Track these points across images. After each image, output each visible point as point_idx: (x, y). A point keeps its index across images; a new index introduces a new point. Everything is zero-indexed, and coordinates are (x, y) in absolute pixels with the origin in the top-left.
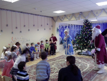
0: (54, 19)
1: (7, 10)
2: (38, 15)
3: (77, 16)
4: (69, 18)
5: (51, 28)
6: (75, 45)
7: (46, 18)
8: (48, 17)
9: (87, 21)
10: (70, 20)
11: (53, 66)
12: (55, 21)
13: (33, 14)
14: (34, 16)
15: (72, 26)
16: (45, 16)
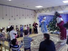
0: (36, 11)
1: (6, 5)
3: (51, 9)
4: (45, 11)
5: (34, 17)
6: (49, 28)
8: (32, 10)
9: (57, 12)
10: (46, 12)
11: (35, 40)
12: (36, 13)
13: (23, 8)
14: (23, 9)
15: (47, 16)
16: (30, 9)
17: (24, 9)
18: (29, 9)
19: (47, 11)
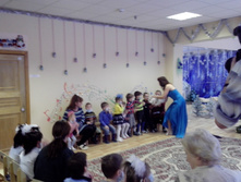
0: (169, 36)
1: (54, 17)
2: (129, 27)
4: (212, 32)
5: (162, 59)
7: (150, 33)
8: (153, 31)
10: (213, 37)
11: (165, 160)
12: (172, 42)
13: (117, 26)
14: (120, 30)
15: (221, 55)
16: (146, 30)
17: (122, 27)
18: (140, 29)
19: (220, 35)
